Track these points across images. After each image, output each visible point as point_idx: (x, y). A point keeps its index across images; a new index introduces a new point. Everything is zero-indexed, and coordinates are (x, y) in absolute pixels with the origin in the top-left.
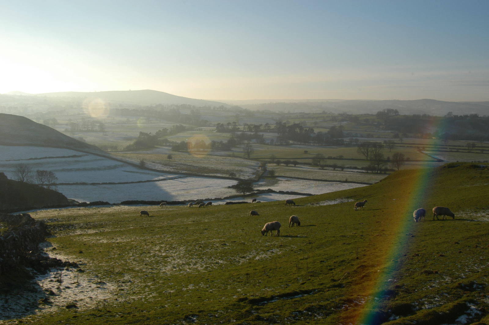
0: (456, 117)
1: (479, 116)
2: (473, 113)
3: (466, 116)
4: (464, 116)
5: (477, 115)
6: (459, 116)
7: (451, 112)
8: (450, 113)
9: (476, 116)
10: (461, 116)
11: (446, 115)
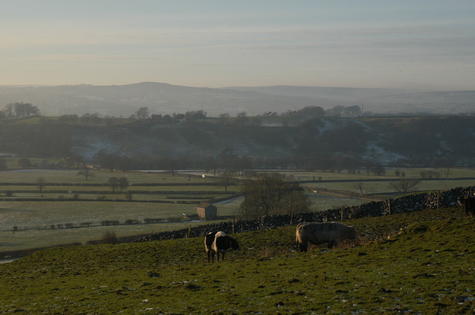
0: (157, 119)
1: (207, 116)
2: (195, 108)
3: (179, 115)
4: (174, 115)
5: (204, 114)
6: (163, 115)
7: (146, 108)
8: (143, 111)
9: (200, 115)
10: (167, 117)
11: (134, 115)
